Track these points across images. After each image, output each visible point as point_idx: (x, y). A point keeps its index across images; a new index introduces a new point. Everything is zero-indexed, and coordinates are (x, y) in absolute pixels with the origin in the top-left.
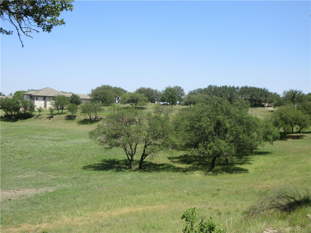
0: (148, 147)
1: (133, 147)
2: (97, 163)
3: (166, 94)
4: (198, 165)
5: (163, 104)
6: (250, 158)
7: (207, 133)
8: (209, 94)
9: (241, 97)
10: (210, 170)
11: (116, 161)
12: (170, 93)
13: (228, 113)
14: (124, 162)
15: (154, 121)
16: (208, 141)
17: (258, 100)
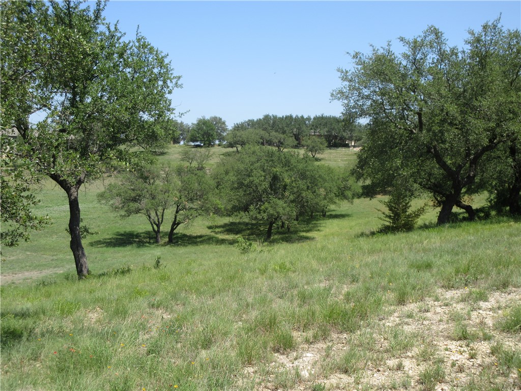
0: (181, 212)
1: (158, 213)
2: (107, 237)
3: (199, 130)
4: (249, 235)
5: (194, 146)
6: (320, 224)
7: (260, 191)
8: (265, 129)
9: (315, 132)
10: (265, 241)
11: (135, 233)
12: (204, 128)
13: (287, 164)
14: (146, 235)
15: (188, 177)
16: (262, 201)
17: (339, 136)
